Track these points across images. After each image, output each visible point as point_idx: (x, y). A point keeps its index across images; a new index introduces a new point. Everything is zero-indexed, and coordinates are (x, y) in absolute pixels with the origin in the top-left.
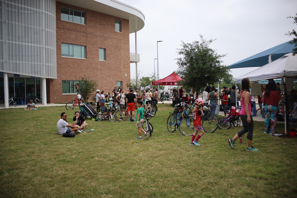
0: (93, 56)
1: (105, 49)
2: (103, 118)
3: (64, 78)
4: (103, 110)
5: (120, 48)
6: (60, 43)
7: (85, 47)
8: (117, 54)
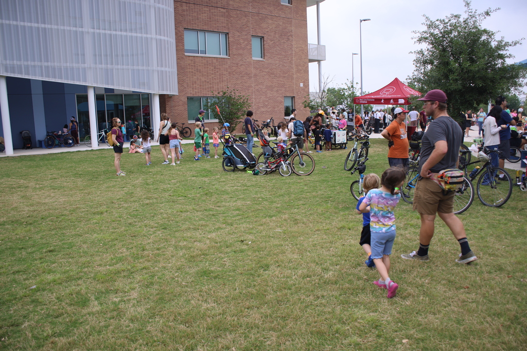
0: (241, 52)
1: (262, 38)
2: (268, 170)
3: (191, 93)
4: (268, 155)
5: (289, 34)
6: (181, 29)
7: (227, 34)
8: (285, 46)
